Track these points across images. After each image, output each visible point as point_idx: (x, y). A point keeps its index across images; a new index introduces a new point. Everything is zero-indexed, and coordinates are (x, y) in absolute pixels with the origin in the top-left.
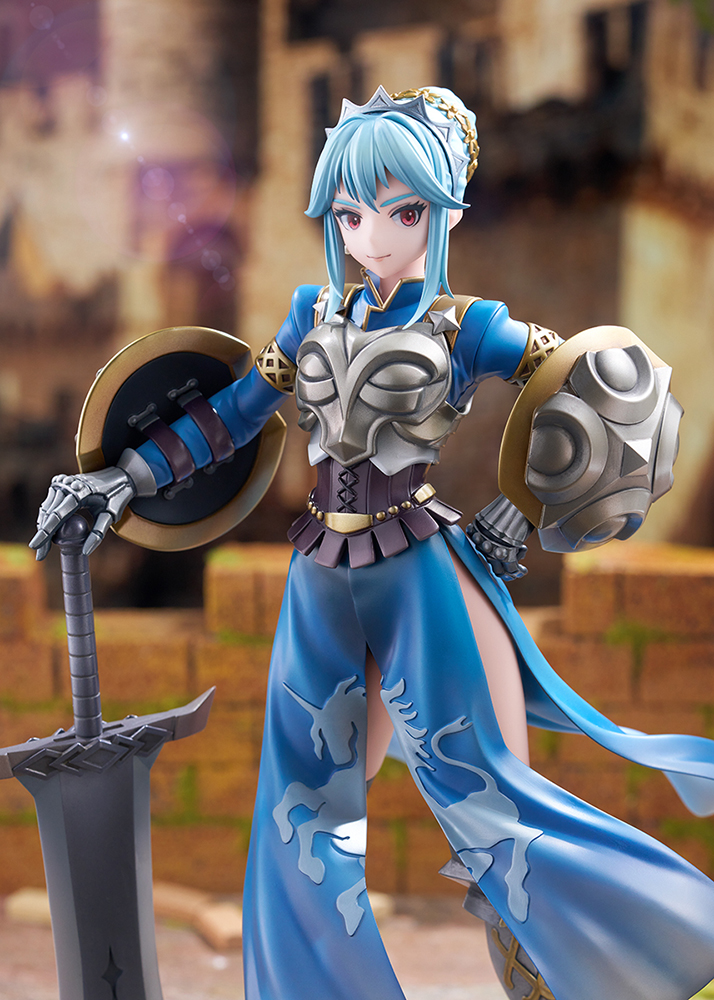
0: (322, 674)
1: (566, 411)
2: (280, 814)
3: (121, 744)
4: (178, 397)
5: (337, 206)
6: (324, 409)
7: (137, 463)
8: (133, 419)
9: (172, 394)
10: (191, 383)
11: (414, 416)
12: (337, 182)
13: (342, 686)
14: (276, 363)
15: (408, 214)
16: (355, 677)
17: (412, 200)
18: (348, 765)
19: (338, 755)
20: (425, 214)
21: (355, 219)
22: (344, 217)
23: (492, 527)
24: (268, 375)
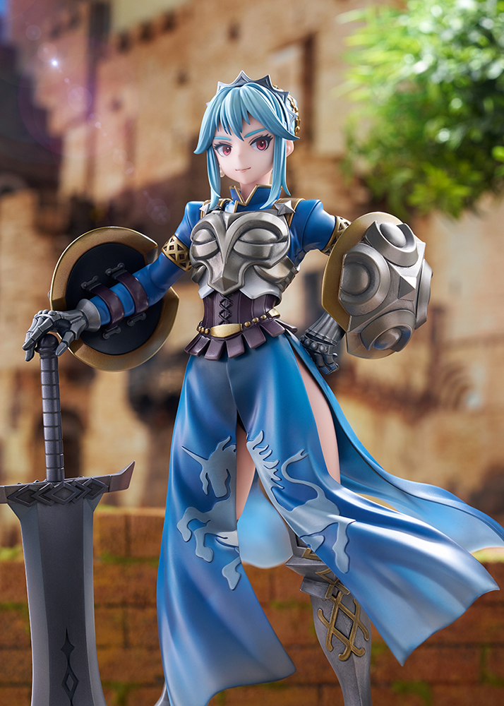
0: (207, 437)
1: (364, 252)
2: (182, 525)
3: (76, 486)
4: (111, 274)
5: (216, 142)
6: (210, 261)
7: (89, 306)
8: (84, 285)
9: (108, 272)
10: (120, 265)
11: (267, 261)
12: (216, 125)
13: (220, 445)
14: (175, 247)
15: (261, 142)
16: (229, 437)
17: (264, 133)
18: (225, 497)
19: (218, 491)
20: (272, 142)
21: (227, 149)
22: (220, 149)
23: (317, 334)
24: (170, 255)
